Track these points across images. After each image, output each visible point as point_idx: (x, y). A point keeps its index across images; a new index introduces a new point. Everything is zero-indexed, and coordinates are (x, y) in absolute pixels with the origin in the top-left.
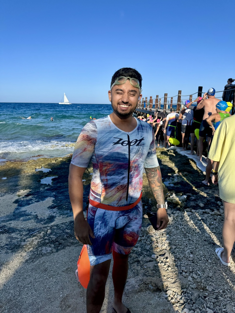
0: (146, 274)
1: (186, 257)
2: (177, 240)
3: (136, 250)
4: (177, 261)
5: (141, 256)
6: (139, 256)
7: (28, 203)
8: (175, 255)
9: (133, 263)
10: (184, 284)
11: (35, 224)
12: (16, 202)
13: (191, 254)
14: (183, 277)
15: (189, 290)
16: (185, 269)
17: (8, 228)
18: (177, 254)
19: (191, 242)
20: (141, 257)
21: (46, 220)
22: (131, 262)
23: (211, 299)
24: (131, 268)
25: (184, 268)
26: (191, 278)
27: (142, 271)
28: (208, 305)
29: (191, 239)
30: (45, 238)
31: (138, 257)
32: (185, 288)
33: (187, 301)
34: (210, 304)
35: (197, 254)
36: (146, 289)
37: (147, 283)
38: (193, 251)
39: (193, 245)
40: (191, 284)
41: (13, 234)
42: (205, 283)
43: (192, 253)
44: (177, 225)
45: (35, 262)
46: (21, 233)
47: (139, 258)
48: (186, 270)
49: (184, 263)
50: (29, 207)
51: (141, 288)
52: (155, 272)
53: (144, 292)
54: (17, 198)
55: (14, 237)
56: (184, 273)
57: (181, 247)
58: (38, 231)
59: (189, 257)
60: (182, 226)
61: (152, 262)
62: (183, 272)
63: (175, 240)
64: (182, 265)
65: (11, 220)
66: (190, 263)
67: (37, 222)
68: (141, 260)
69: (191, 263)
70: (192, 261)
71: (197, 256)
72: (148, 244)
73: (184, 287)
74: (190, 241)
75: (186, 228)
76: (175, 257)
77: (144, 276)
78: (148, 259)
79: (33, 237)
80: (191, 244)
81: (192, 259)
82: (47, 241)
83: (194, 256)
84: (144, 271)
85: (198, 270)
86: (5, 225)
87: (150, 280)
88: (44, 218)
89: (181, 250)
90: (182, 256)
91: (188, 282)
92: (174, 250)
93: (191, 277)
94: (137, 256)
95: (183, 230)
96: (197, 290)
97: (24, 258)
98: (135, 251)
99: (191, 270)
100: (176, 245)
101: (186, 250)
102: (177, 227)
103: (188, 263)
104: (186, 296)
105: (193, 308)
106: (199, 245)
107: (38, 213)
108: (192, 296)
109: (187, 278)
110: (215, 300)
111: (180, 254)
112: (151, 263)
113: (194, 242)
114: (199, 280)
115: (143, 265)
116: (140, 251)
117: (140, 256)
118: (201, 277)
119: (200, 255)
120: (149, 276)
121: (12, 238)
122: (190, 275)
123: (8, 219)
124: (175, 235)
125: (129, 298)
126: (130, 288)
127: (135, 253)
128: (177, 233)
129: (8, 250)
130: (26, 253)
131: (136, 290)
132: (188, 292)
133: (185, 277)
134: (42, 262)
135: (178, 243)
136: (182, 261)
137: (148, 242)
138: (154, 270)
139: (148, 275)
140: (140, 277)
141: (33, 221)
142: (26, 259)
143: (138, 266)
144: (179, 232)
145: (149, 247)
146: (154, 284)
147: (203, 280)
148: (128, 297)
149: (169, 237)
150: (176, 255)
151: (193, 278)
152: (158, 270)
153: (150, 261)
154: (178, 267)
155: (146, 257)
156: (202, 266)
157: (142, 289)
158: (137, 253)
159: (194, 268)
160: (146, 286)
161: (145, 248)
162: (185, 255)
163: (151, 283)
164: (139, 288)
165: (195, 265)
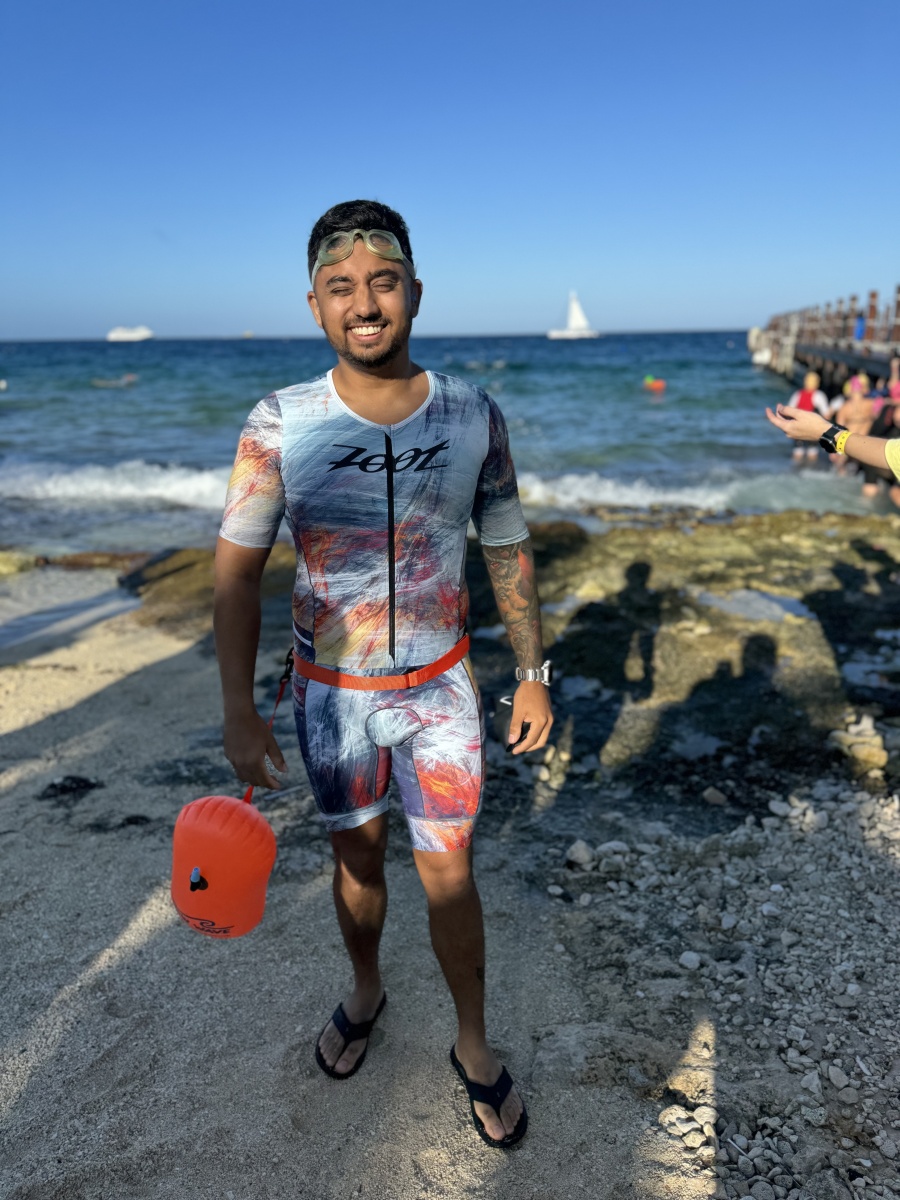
0: (634, 1020)
1: (829, 987)
2: (810, 912)
3: (626, 922)
4: (782, 996)
5: (640, 945)
6: (631, 945)
8: (782, 970)
9: (597, 969)
10: (779, 1096)
12: (266, 682)
13: (854, 980)
14: (784, 1069)
15: (791, 1128)
16: (805, 1038)
17: (210, 767)
18: (793, 968)
19: (875, 933)
20: (639, 952)
22: (594, 965)
24: (584, 985)
25: (798, 1033)
26: (817, 1081)
27: (620, 1007)
29: (878, 918)
30: (312, 818)
31: (626, 951)
32: (777, 1115)
33: (766, 1169)
35: (879, 987)
36: (614, 1079)
37: (625, 1058)
38: (869, 969)
39: (880, 944)
40: (806, 1104)
43: (860, 977)
44: (835, 850)
47: (629, 953)
48: (804, 1044)
49: (808, 1015)
51: (593, 1069)
52: (675, 1021)
53: (605, 1090)
54: (272, 668)
56: (792, 1053)
57: (819, 943)
58: (297, 791)
59: (842, 994)
60: (856, 860)
61: (674, 980)
62: (790, 1045)
63: (803, 909)
64: (795, 1016)
66: (835, 1019)
68: (633, 964)
69: (840, 1020)
70: (846, 1012)
71: (881, 996)
72: (684, 906)
73: (775, 1108)
74: (871, 926)
75: (873, 869)
76: (779, 980)
77: (623, 1025)
78: (665, 963)
79: (275, 809)
80: (870, 939)
81: (853, 1003)
82: (314, 830)
83: (865, 992)
84: (631, 1007)
85: (863, 1057)
86: (205, 758)
87: (640, 1050)
89: (814, 955)
90: (810, 982)
91: (795, 1094)
92: (785, 950)
93: (821, 1076)
94: (624, 946)
95: (855, 874)
96: (827, 1136)
98: (622, 925)
99: (830, 1048)
100: (800, 933)
101: (838, 961)
102: (830, 857)
103: (827, 1014)
104: (769, 1148)
108: (795, 1152)
109: (799, 1075)
111: (805, 972)
112: (668, 981)
113: (889, 934)
114: (850, 1096)
115: (635, 983)
116: (641, 925)
117: (636, 946)
118: (864, 1085)
120: (645, 1031)
122: (815, 1068)
124: (811, 891)
125: (536, 1096)
127: (621, 932)
128: (823, 884)
131: (574, 1072)
132: (785, 1134)
133: (793, 1071)
135: (811, 926)
136: (805, 1002)
137: (684, 897)
138: (671, 1014)
139: (640, 1026)
140: (606, 1029)
141: (295, 753)
143: (613, 981)
144: (834, 881)
145: (684, 917)
146: (655, 1068)
147: (869, 1102)
148: (534, 1090)
149: (780, 894)
150: (784, 974)
151: (826, 1084)
152: (686, 1017)
153: (668, 975)
154: (777, 1022)
155: (657, 956)
156: (888, 1043)
157: (596, 1075)
158: (626, 933)
159: (848, 1042)
160: (619, 1070)
161: (663, 921)
162: (823, 981)
163: (642, 1061)
164: (585, 1069)
165: (855, 1029)
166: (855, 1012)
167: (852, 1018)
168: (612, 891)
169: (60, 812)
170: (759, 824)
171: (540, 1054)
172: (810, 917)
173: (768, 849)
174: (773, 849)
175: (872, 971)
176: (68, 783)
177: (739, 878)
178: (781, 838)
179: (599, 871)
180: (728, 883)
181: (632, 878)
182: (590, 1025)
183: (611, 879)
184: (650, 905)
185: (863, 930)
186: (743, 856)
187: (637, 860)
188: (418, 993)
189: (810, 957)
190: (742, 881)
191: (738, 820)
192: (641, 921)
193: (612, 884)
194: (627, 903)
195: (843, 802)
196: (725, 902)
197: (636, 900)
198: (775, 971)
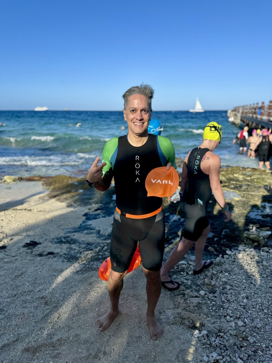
0: (186, 308)
1: (239, 300)
3: (185, 283)
4: (226, 302)
5: (189, 289)
6: (187, 289)
7: (95, 217)
9: (177, 295)
10: (224, 328)
11: (95, 238)
12: (86, 215)
13: (245, 299)
14: (225, 321)
15: (227, 336)
16: (231, 313)
17: (70, 239)
18: (230, 295)
19: (252, 286)
20: (189, 291)
21: (106, 237)
22: (176, 294)
23: (248, 350)
24: (173, 299)
26: (234, 324)
27: (183, 305)
28: (242, 356)
30: (99, 253)
32: (223, 332)
33: (219, 346)
34: (244, 355)
35: (252, 300)
36: (181, 323)
37: (184, 318)
39: (253, 289)
40: (231, 330)
41: (73, 245)
42: (248, 333)
43: (247, 298)
45: (84, 274)
46: (80, 245)
47: (186, 291)
48: (231, 315)
49: (233, 307)
50: (95, 222)
52: (197, 309)
54: (87, 211)
55: (73, 248)
56: (228, 317)
57: (237, 289)
58: (95, 246)
59: (242, 302)
61: (198, 298)
62: (227, 315)
63: (233, 280)
64: (229, 308)
65: (76, 232)
66: (240, 308)
67: (97, 237)
68: (187, 294)
71: (252, 303)
72: (201, 279)
76: (226, 298)
77: (184, 310)
78: (196, 294)
79: (89, 251)
80: (251, 288)
82: (100, 257)
83: (248, 302)
84: (186, 305)
85: (247, 318)
86: (69, 236)
87: (188, 316)
88: (105, 234)
89: (235, 292)
90: (234, 299)
91: (229, 327)
92: (228, 291)
94: (185, 289)
96: (236, 338)
97: (76, 269)
98: (184, 284)
99: (238, 316)
100: (232, 286)
101: (242, 294)
102: (242, 266)
103: (238, 307)
104: (221, 341)
105: (223, 354)
106: (261, 290)
107: (102, 229)
108: (227, 341)
109: (229, 323)
110: (252, 353)
111: (233, 296)
113: (256, 287)
115: (187, 299)
116: (189, 284)
117: (188, 289)
118: (246, 325)
119: (257, 302)
120: (189, 311)
121: (71, 249)
122: (234, 321)
123: (73, 230)
126: (164, 318)
127: (184, 286)
128: (239, 273)
129: (64, 260)
130: (79, 264)
132: (225, 337)
133: (228, 321)
134: (90, 276)
135: (235, 284)
136: (232, 304)
137: (201, 276)
138: (196, 307)
139: (188, 310)
140: (179, 311)
141: (94, 235)
142: (77, 270)
143: (181, 298)
145: (201, 282)
146: (192, 321)
147: (248, 329)
149: (227, 276)
150: (227, 297)
151: (236, 325)
152: (200, 308)
153: (196, 297)
154: (224, 309)
155: (193, 292)
156: (253, 315)
157: (176, 322)
158: (185, 286)
159: (243, 314)
160: (182, 321)
161: (195, 283)
162: (237, 299)
163: (188, 319)
164: (173, 321)
165: (245, 311)
166: (245, 307)
167: (244, 308)
168: (182, 274)
169: (29, 251)
170: (223, 257)
171: (161, 317)
172: (235, 282)
173: (225, 264)
174: (227, 264)
175: (251, 296)
176: (31, 243)
177: (216, 271)
178: (229, 261)
179: (178, 269)
180: (213, 273)
181: (188, 271)
182: (175, 309)
183: (182, 271)
184: (192, 278)
185: (249, 285)
186: (218, 265)
187: (189, 266)
188: (129, 301)
189: (234, 293)
190: (217, 272)
191: (218, 256)
192: (189, 283)
193: (182, 273)
194: (186, 278)
195: (246, 251)
196: (212, 278)
197: (188, 277)
198: (225, 296)
